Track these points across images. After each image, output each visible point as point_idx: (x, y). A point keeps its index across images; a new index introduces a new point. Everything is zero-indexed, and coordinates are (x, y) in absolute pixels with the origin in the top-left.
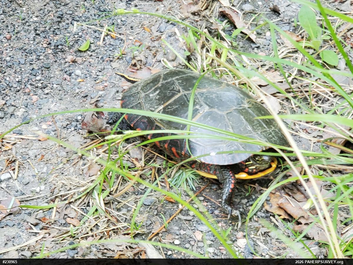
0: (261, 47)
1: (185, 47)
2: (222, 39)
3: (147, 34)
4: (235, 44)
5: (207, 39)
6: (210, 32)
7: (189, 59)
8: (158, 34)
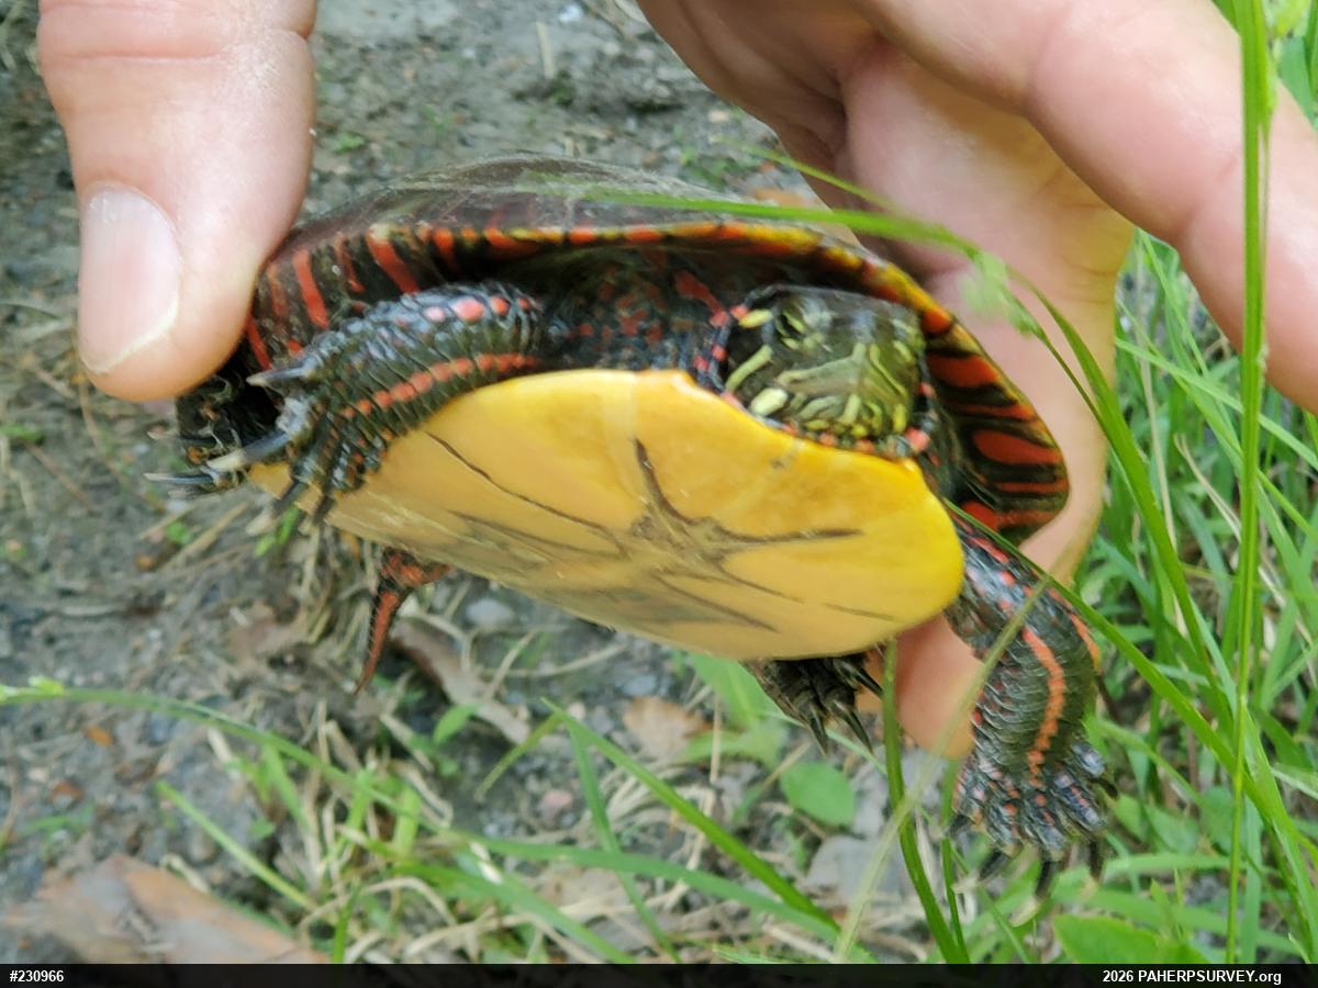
0: (553, 766)
1: (250, 802)
2: (399, 752)
3: (100, 757)
4: (449, 768)
5: (335, 761)
6: (347, 731)
7: (269, 851)
8: (144, 752)
